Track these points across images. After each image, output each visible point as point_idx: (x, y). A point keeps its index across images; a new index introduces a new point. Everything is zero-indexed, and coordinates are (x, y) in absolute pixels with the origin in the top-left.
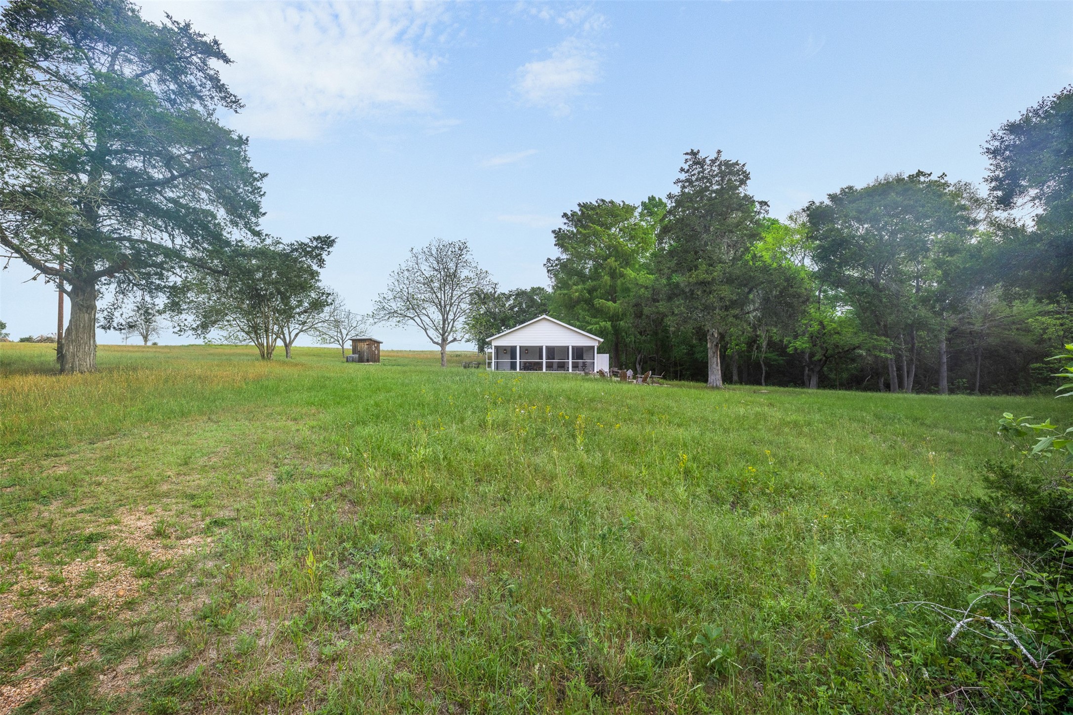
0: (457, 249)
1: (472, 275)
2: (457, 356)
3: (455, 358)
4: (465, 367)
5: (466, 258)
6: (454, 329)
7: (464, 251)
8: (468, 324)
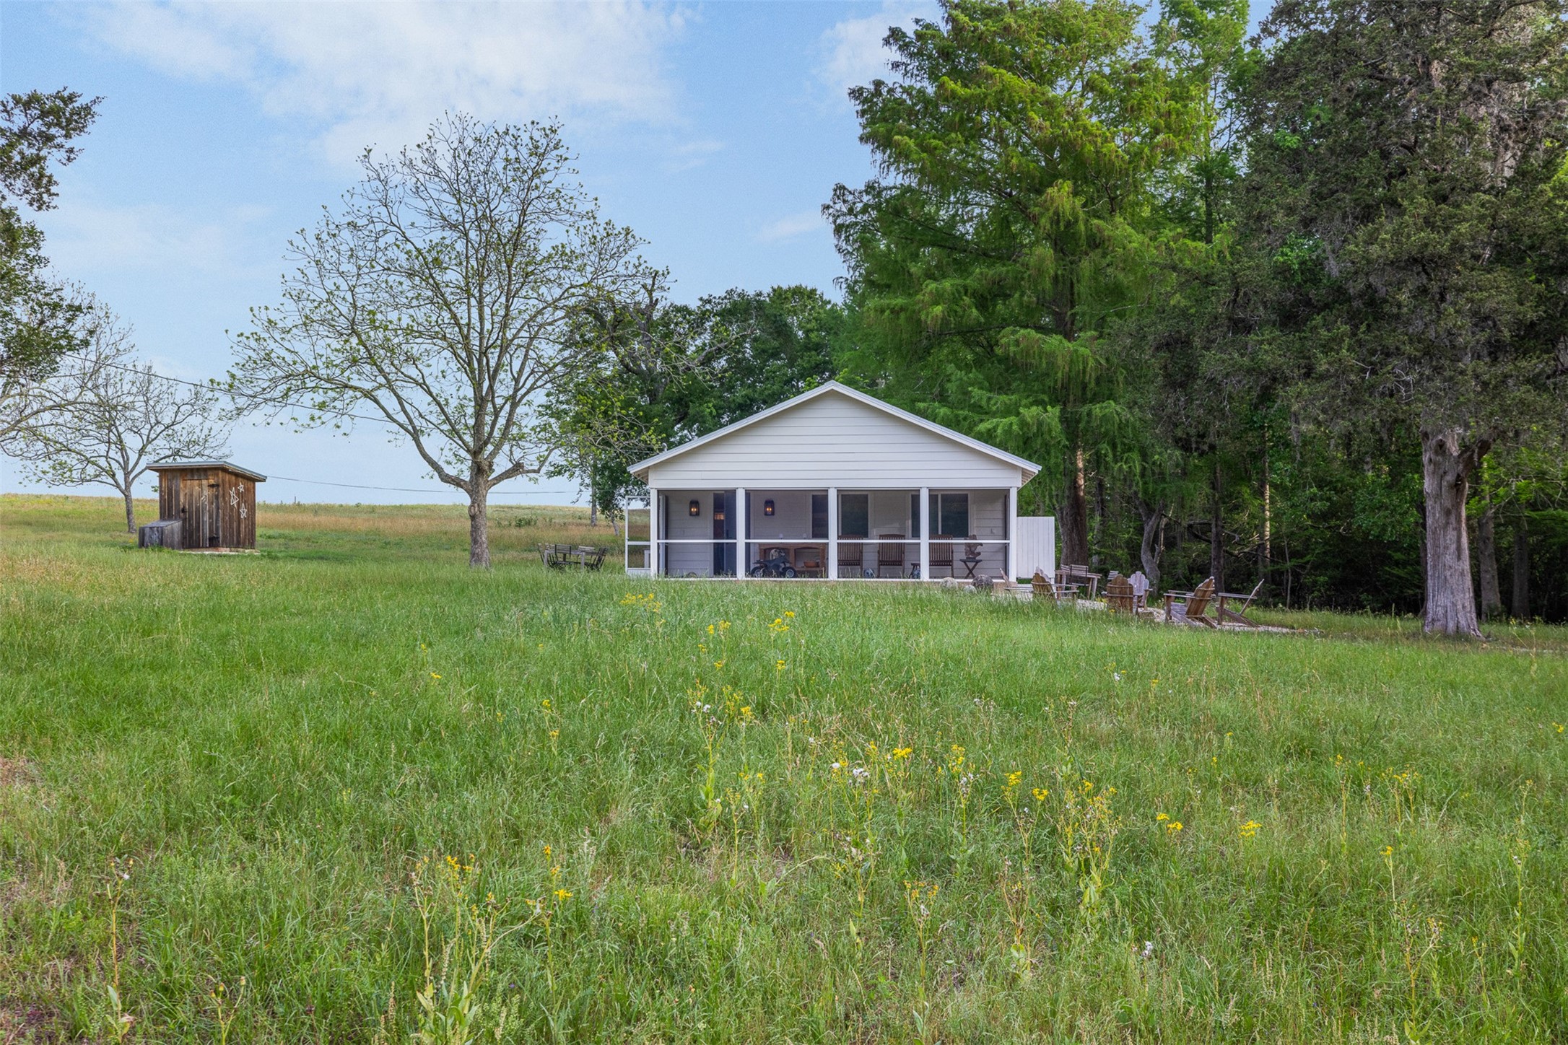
0: (524, 152)
1: (575, 243)
2: (521, 523)
3: (514, 531)
4: (554, 564)
5: (556, 184)
6: (514, 430)
7: (549, 162)
8: (558, 415)
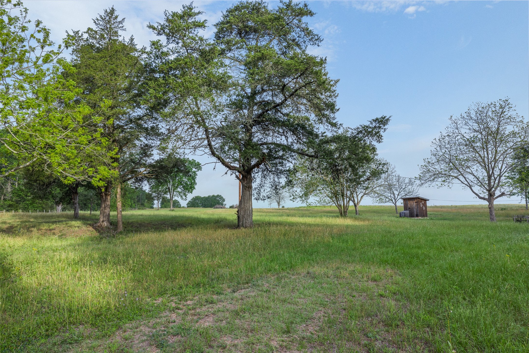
0: (498, 108)
1: (516, 130)
2: (502, 209)
3: (501, 212)
4: (518, 221)
5: (509, 115)
6: (501, 184)
7: (506, 109)
8: (512, 178)
